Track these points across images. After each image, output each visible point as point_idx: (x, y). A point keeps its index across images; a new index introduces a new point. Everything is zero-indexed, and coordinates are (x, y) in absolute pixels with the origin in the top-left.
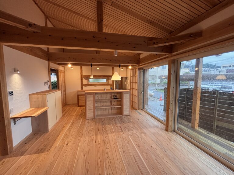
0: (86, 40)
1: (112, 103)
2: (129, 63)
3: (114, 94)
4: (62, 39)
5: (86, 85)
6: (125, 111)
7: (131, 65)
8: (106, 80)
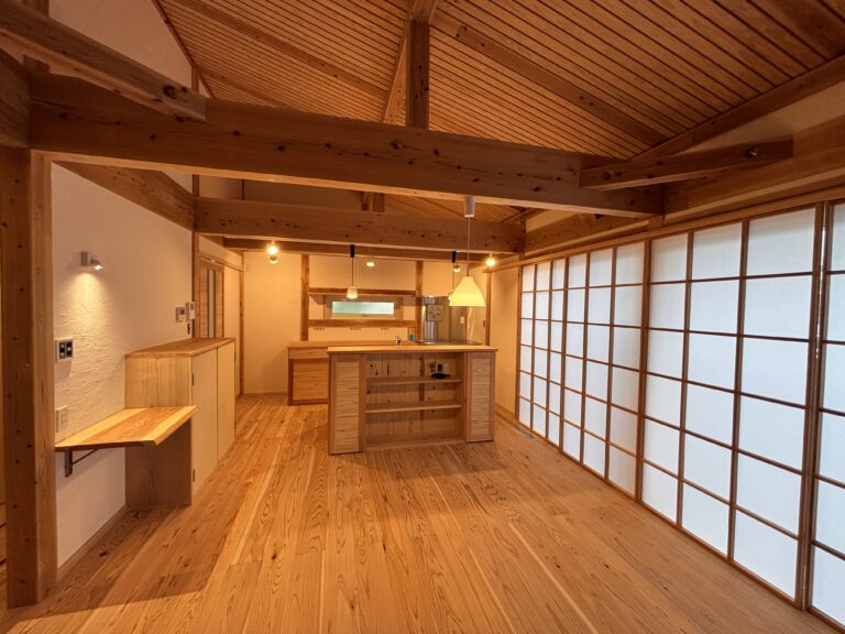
0: (366, 154)
1: (426, 393)
2: (486, 246)
3: (432, 361)
4: (281, 148)
5: (320, 324)
6: (473, 425)
7: (494, 255)
8: (391, 305)
